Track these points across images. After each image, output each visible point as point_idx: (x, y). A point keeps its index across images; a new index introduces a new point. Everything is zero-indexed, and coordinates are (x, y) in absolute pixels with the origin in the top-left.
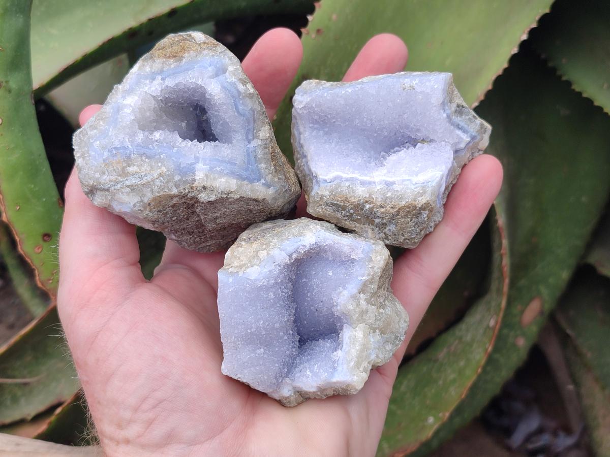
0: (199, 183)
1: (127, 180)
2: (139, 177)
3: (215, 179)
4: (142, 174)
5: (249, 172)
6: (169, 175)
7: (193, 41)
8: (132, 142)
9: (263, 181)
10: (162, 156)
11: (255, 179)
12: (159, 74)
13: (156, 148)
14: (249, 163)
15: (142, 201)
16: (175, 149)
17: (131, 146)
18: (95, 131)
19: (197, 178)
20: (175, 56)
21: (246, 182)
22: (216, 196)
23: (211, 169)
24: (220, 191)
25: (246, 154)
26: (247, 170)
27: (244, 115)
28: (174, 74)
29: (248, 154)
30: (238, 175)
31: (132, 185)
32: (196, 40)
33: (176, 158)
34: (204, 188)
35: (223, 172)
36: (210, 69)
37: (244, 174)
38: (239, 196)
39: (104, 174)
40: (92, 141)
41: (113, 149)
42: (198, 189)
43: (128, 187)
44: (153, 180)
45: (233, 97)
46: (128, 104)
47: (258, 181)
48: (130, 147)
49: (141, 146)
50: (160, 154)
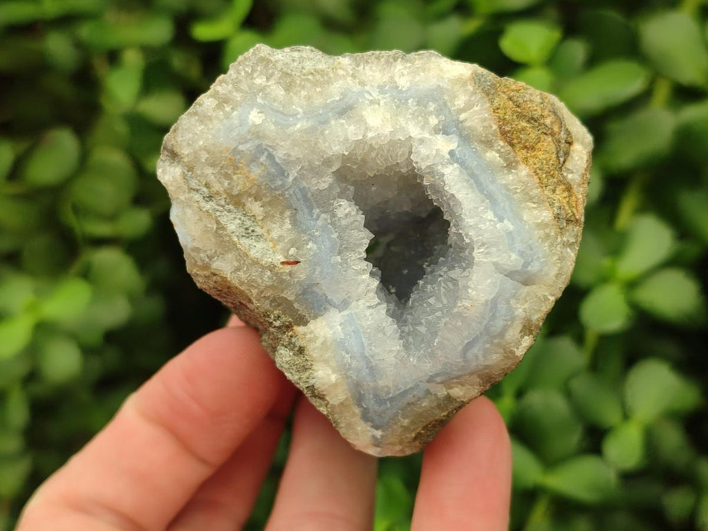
0: (305, 334)
1: (229, 211)
2: (247, 229)
3: (326, 362)
4: (258, 229)
5: (376, 408)
6: (282, 281)
7: (562, 159)
8: (301, 176)
9: (379, 433)
10: (310, 245)
11: (372, 421)
12: (460, 136)
13: (320, 223)
14: (391, 400)
15: (210, 258)
16: (339, 259)
17: (295, 179)
18: (283, 92)
19: (312, 325)
20: (512, 145)
21: (357, 411)
22: (300, 378)
23: (340, 344)
24: (312, 382)
25: (403, 389)
26: (380, 401)
27: (465, 360)
28: (473, 178)
29: (405, 393)
30: (360, 393)
31: (224, 228)
32: (567, 163)
33: (321, 272)
34: (301, 351)
35: (349, 369)
36: (514, 256)
37: (370, 403)
38: (325, 413)
39: (213, 165)
40: (259, 100)
41: (266, 154)
42: (293, 340)
43: (218, 222)
44: (256, 262)
45: (487, 328)
46: (366, 123)
47: (372, 427)
48: (291, 179)
49: (305, 196)
50: (312, 238)
